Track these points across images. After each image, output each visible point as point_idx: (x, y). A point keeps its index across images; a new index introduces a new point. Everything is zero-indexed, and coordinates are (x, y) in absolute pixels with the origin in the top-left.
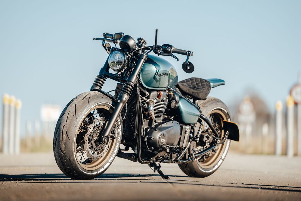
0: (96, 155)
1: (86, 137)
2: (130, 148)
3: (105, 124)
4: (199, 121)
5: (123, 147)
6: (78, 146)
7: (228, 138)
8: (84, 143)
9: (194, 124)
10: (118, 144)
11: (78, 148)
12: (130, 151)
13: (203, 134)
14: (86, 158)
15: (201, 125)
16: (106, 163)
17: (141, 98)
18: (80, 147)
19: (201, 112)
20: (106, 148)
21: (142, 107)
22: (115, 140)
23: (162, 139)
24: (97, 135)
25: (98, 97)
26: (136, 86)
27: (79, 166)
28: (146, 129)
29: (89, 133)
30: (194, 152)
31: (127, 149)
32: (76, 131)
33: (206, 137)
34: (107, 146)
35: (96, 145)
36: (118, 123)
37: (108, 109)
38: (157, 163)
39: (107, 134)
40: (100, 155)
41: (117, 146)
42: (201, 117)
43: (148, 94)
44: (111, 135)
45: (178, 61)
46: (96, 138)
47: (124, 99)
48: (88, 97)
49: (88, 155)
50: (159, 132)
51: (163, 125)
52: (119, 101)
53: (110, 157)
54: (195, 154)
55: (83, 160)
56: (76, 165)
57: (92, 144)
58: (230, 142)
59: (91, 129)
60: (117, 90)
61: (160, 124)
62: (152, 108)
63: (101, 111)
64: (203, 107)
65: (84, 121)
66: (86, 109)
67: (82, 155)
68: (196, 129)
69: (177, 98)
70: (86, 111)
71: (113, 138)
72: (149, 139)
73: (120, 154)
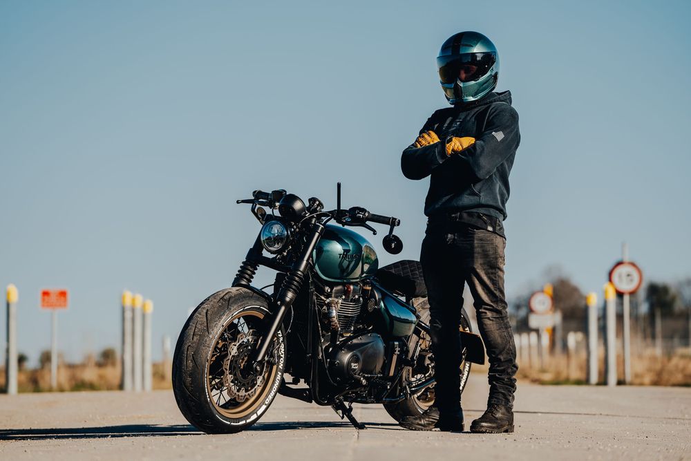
0: (243, 393)
1: (227, 364)
2: (302, 381)
3: (256, 341)
4: (417, 332)
5: (288, 378)
6: (213, 379)
7: (467, 360)
8: (223, 373)
9: (408, 338)
10: (280, 374)
11: (213, 383)
12: (302, 385)
13: (424, 353)
14: (228, 398)
15: (420, 338)
16: (260, 406)
17: (317, 296)
18: (217, 381)
19: (418, 317)
20: (260, 380)
21: (319, 310)
22: (275, 367)
23: (353, 364)
24: (243, 359)
25: (244, 297)
26: (306, 276)
27: (215, 412)
28: (327, 348)
29: (230, 357)
30: (410, 383)
31: (296, 382)
32: (208, 353)
33: (429, 358)
34: (261, 378)
35: (244, 377)
36: (278, 338)
37: (262, 316)
38: (346, 404)
39: (260, 358)
40: (250, 392)
41: (279, 377)
42: (419, 325)
43: (327, 289)
44: (266, 359)
45: (375, 234)
46: (242, 365)
47: (288, 299)
48: (227, 297)
49: (230, 392)
50: (347, 353)
51: (355, 341)
52: (279, 303)
53: (267, 396)
54: (410, 388)
55: (222, 402)
56: (210, 409)
57: (235, 375)
58: (470, 367)
59: (234, 350)
60: (277, 285)
61: (350, 338)
62: (334, 313)
63: (250, 320)
64: (423, 308)
65: (222, 337)
66: (224, 317)
67: (221, 393)
68: (411, 345)
69: (377, 296)
70: (225, 321)
71: (271, 365)
72: (332, 364)
73: (284, 390)
